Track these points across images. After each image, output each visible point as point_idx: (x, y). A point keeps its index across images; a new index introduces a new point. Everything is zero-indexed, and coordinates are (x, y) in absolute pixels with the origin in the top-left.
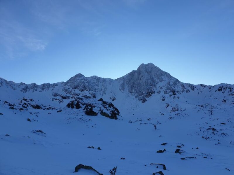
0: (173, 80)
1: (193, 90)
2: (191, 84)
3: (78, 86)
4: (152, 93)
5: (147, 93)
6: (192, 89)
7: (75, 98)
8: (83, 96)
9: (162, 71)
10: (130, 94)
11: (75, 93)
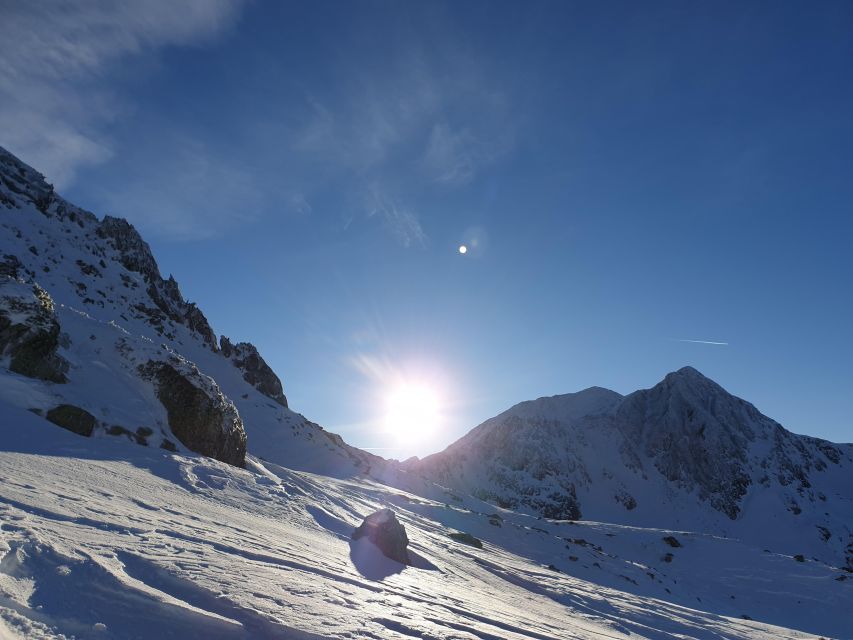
0: (770, 427)
1: (836, 462)
2: (823, 441)
3: (527, 461)
4: (746, 483)
5: (734, 485)
6: (831, 459)
7: (533, 503)
8: (550, 497)
9: (731, 396)
10: (673, 485)
11: (526, 486)
